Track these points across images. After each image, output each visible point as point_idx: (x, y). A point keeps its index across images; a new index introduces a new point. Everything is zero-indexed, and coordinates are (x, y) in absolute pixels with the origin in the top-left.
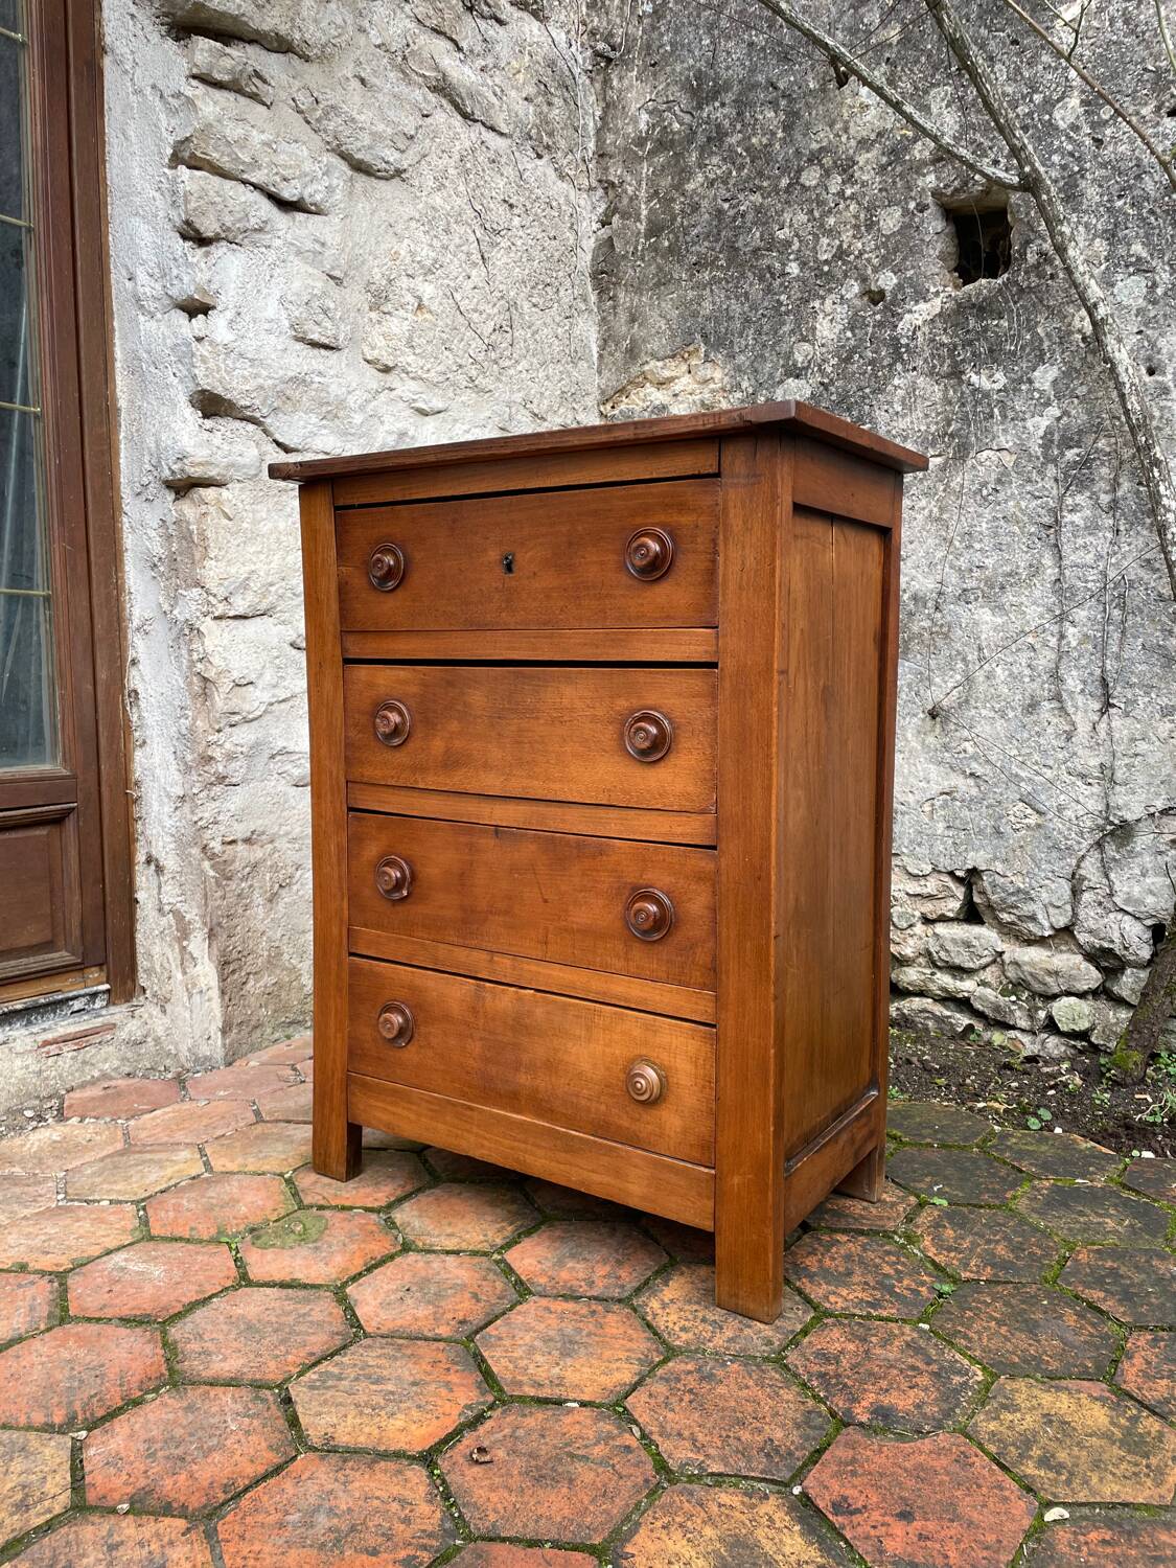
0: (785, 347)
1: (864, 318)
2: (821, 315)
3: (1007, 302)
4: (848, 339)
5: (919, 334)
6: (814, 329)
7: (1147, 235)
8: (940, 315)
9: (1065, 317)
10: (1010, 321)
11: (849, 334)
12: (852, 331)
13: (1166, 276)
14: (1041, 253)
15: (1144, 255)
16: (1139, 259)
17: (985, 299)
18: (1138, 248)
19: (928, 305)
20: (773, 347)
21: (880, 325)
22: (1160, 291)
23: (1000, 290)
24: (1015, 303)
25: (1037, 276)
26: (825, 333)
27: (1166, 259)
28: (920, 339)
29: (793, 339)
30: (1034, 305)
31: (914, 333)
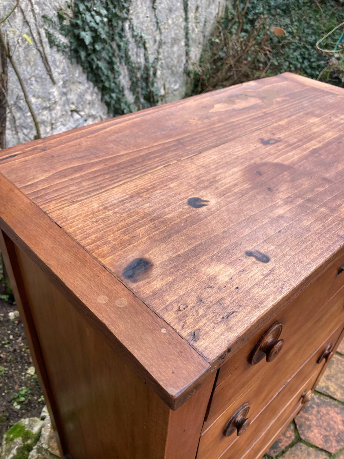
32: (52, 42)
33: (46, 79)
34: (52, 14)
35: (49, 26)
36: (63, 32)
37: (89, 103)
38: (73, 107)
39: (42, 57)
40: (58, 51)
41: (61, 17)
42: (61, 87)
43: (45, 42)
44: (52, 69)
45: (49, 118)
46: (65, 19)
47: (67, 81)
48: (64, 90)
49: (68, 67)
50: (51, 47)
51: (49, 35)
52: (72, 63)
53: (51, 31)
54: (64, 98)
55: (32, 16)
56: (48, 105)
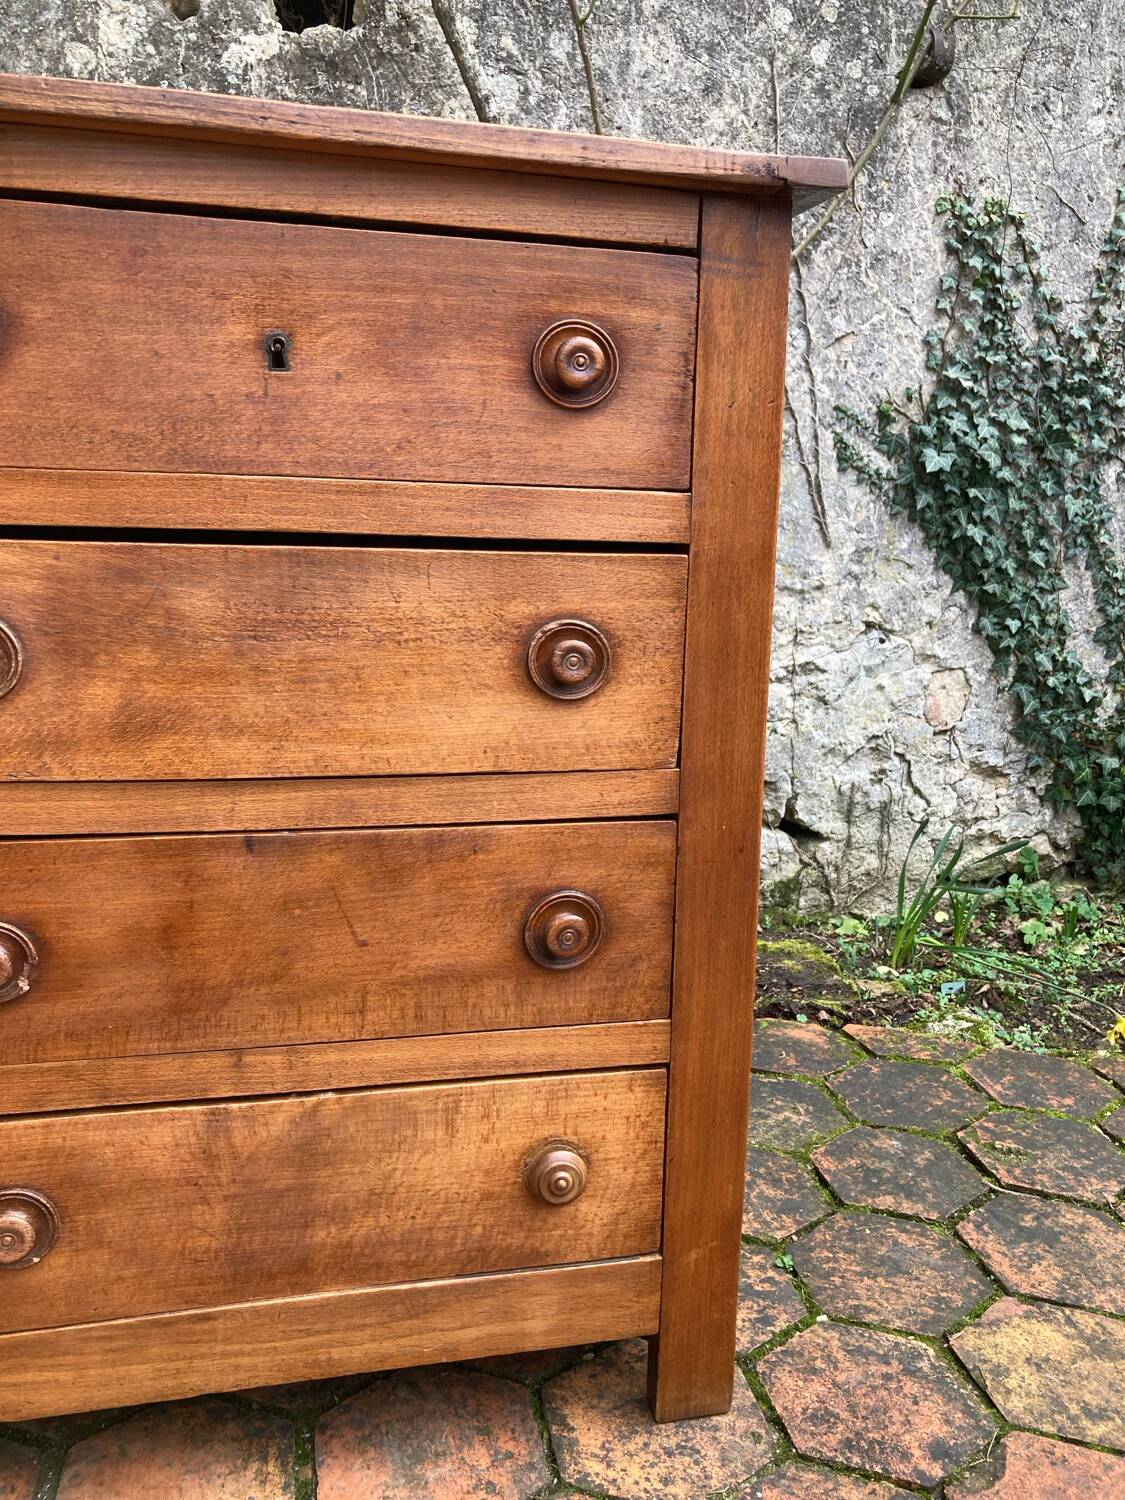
0: (50, 43)
1: (173, 33)
2: (105, 11)
3: (365, 65)
4: (149, 56)
5: (252, 75)
6: (95, 28)
7: (518, 30)
8: (279, 57)
9: (434, 103)
10: (369, 89)
11: (150, 49)
12: (156, 43)
13: (538, 84)
14: (403, 16)
15: (515, 52)
16: (510, 56)
17: (337, 53)
18: (507, 42)
19: (261, 40)
20: (30, 39)
21: (194, 47)
22: (532, 100)
23: (355, 47)
24: (374, 69)
25: (399, 42)
26: (114, 39)
27: (538, 64)
28: (255, 84)
29: (62, 34)
30: (396, 77)
31: (245, 70)
32: (845, 459)
33: (807, 530)
34: (865, 410)
35: (849, 428)
36: (885, 447)
37: (930, 624)
38: (874, 616)
39: (809, 482)
40: (859, 482)
41: (884, 417)
42: (846, 559)
43: (828, 459)
44: (831, 514)
45: (794, 615)
46: (894, 420)
47: (868, 550)
48: (856, 569)
49: (880, 521)
50: (841, 470)
51: (841, 444)
52: (893, 516)
53: (850, 438)
54: (849, 586)
55: (808, 401)
56: (799, 587)
